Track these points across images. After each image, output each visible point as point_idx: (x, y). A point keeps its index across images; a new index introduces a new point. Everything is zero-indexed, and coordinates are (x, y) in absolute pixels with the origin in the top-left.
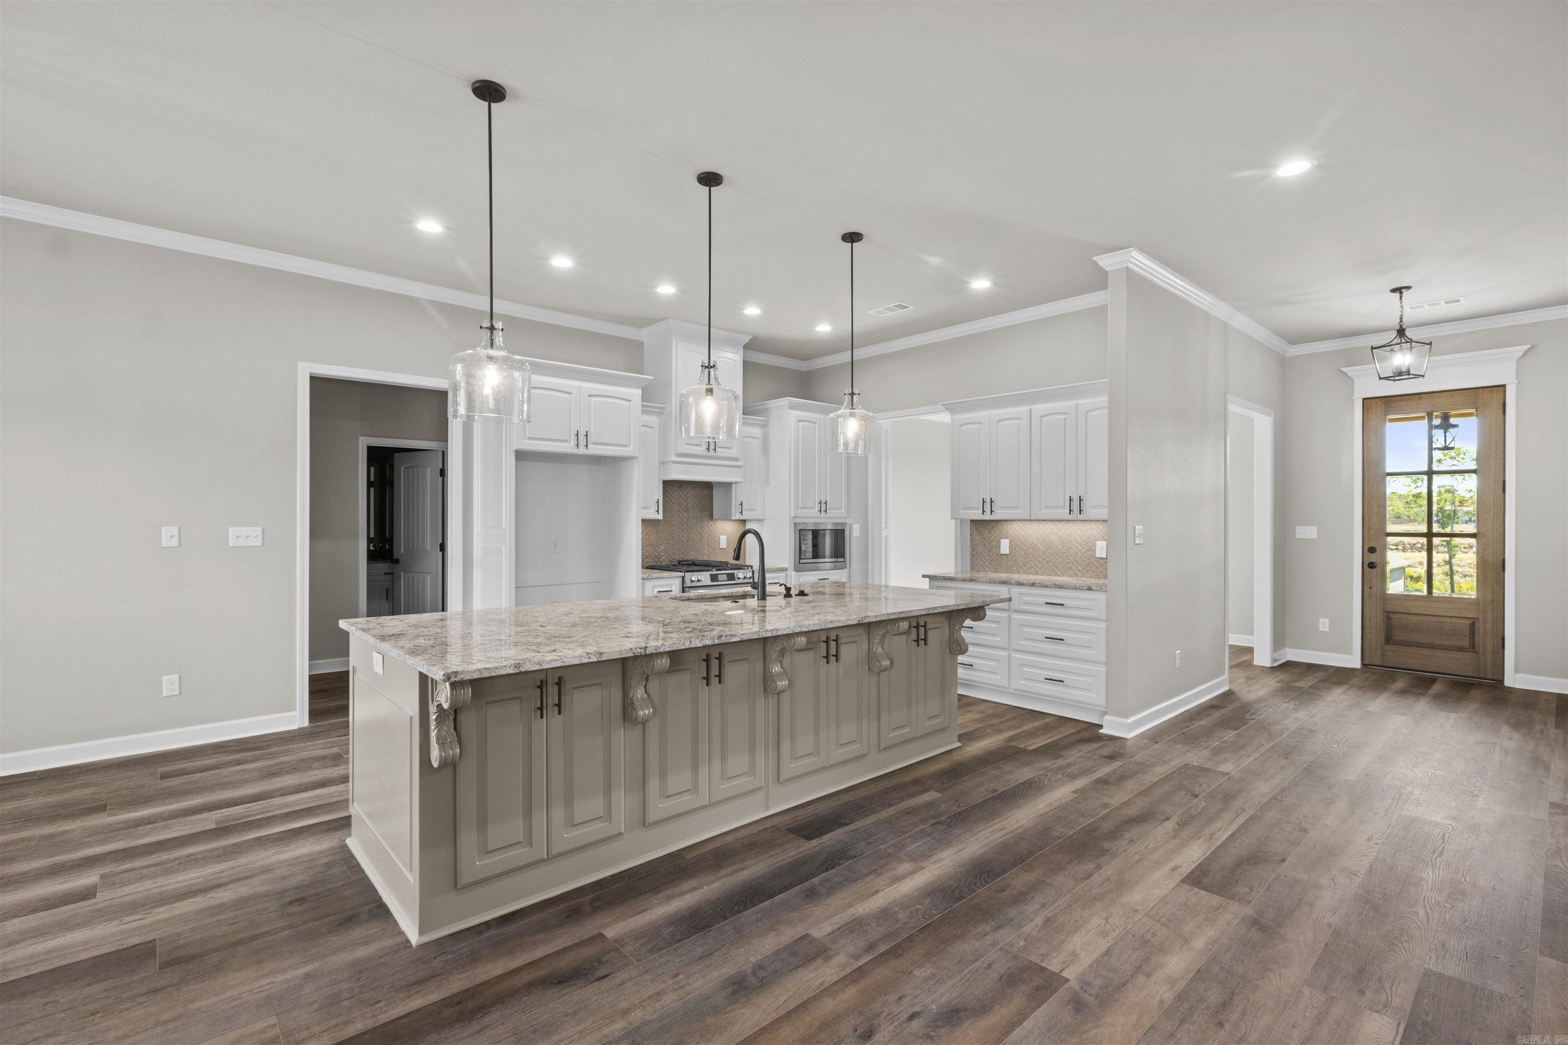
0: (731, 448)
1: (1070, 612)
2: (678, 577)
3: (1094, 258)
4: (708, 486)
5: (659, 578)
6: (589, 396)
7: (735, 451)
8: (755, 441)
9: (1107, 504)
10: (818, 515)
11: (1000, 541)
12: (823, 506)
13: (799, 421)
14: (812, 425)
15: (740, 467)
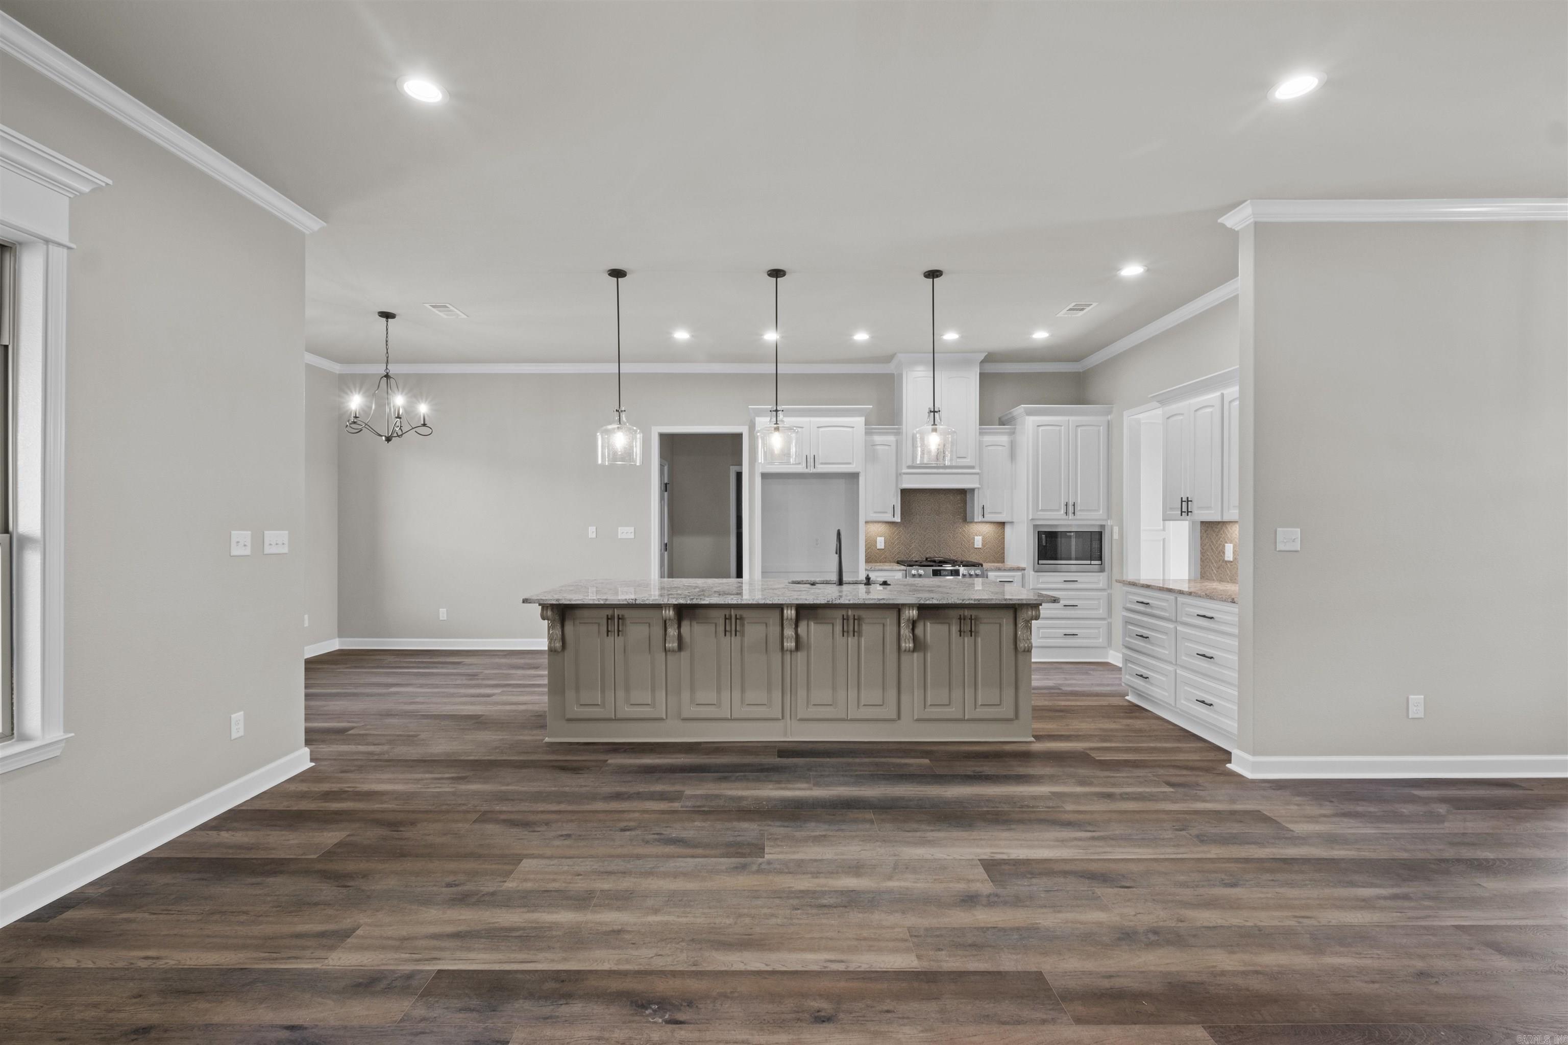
0: (965, 458)
1: (1212, 626)
2: (900, 570)
3: (1220, 221)
4: (963, 492)
5: (882, 570)
6: (818, 427)
7: (969, 460)
8: (1000, 448)
9: (1237, 505)
10: (1065, 517)
11: (1224, 546)
12: (1070, 508)
13: (1038, 426)
14: (1058, 428)
15: (978, 474)
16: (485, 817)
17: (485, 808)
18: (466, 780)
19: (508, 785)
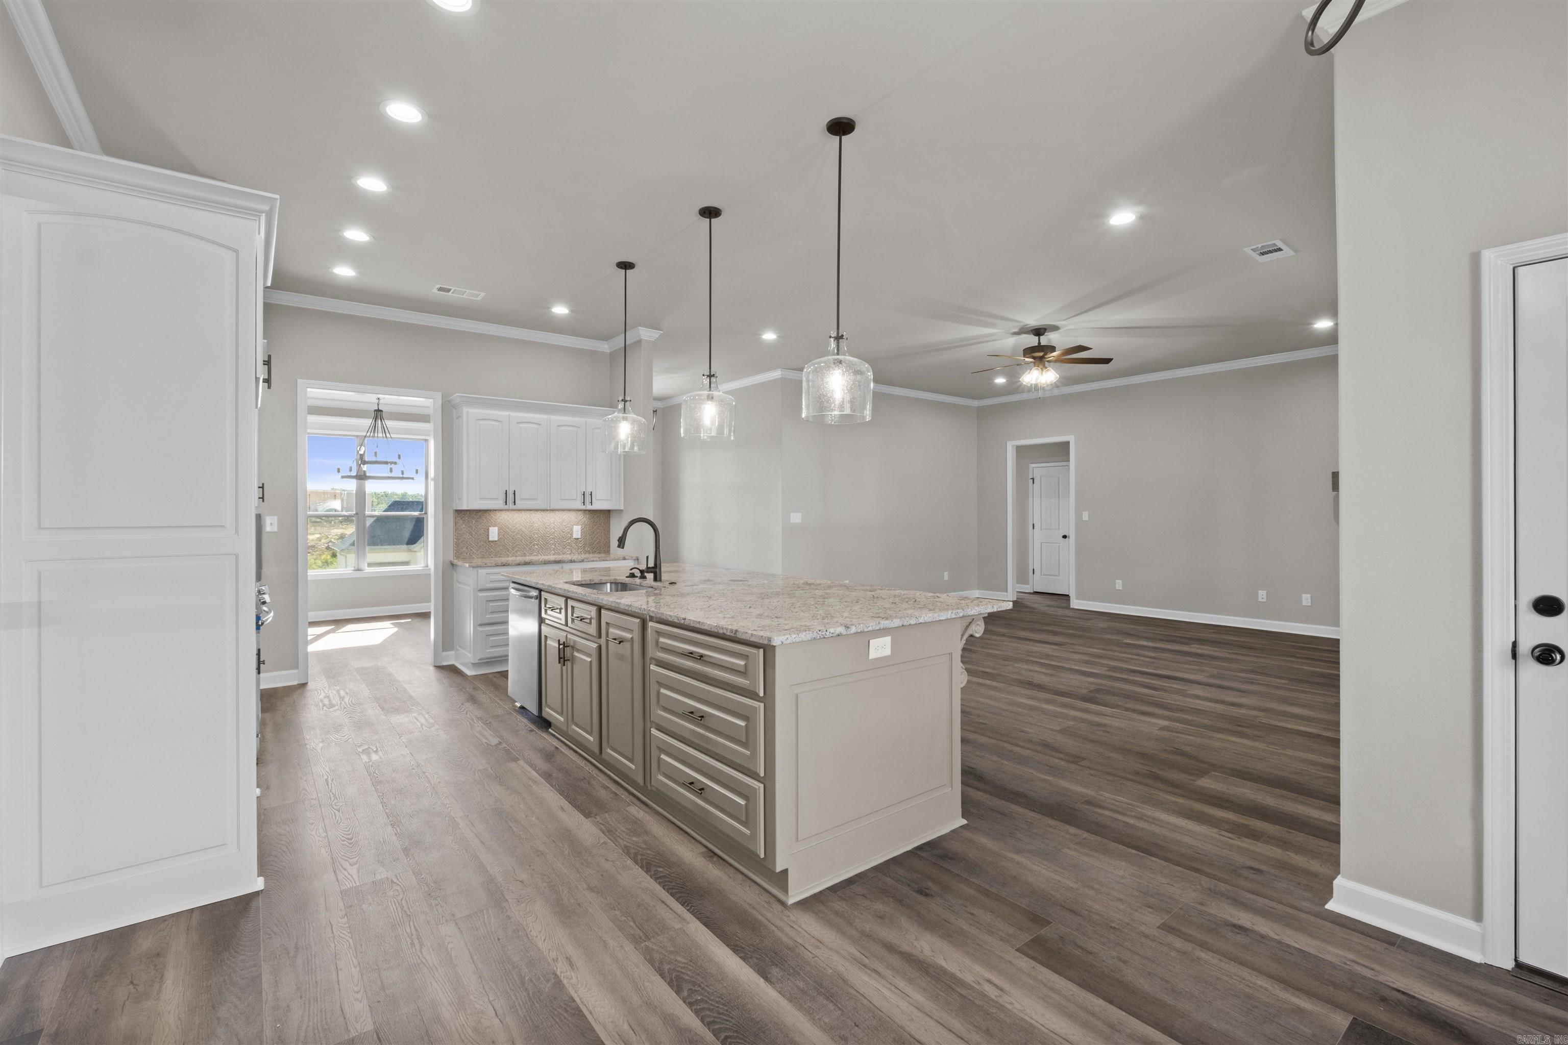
11: (488, 529)
16: (1076, 759)
17: (1073, 767)
18: (1086, 799)
19: (1045, 780)
